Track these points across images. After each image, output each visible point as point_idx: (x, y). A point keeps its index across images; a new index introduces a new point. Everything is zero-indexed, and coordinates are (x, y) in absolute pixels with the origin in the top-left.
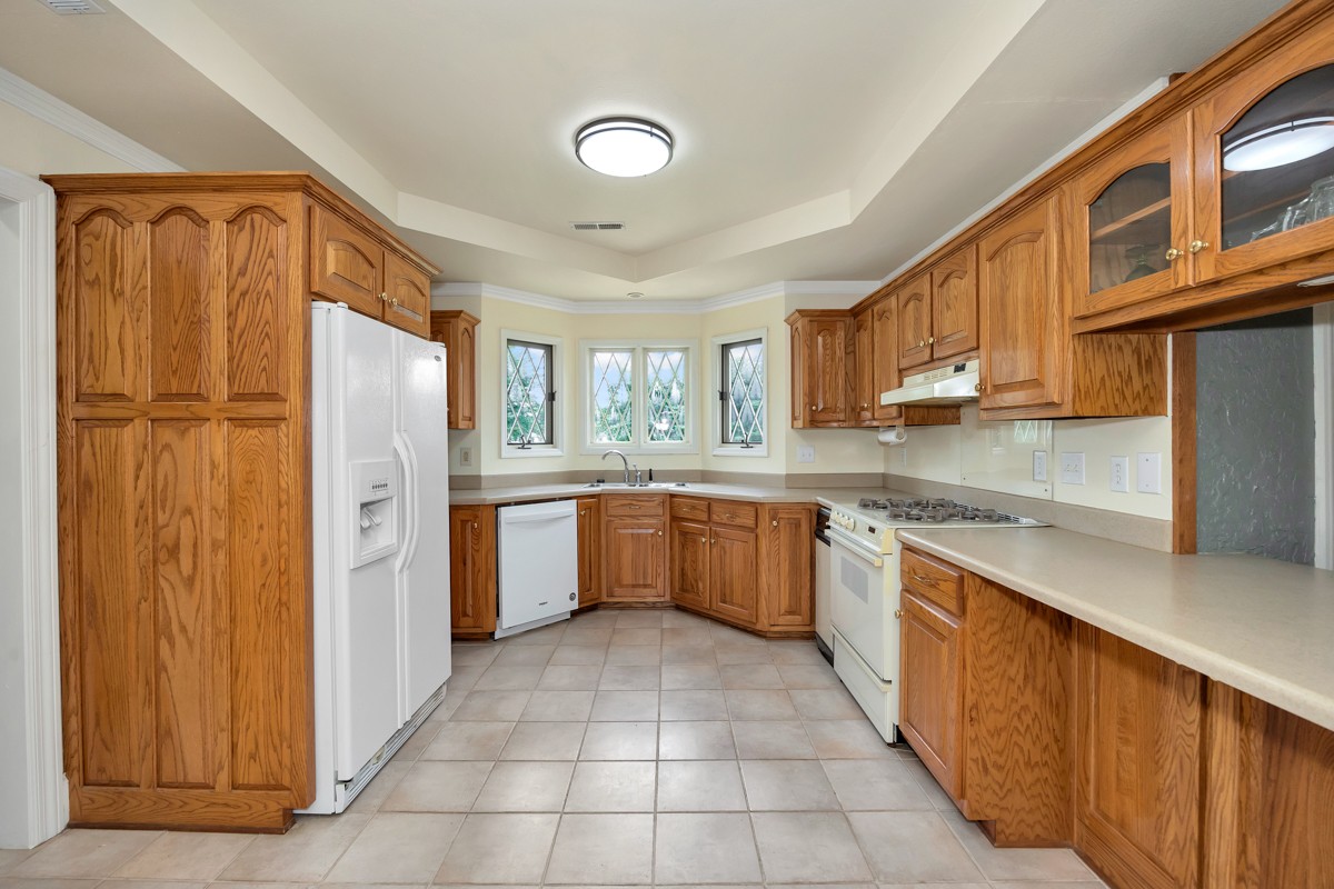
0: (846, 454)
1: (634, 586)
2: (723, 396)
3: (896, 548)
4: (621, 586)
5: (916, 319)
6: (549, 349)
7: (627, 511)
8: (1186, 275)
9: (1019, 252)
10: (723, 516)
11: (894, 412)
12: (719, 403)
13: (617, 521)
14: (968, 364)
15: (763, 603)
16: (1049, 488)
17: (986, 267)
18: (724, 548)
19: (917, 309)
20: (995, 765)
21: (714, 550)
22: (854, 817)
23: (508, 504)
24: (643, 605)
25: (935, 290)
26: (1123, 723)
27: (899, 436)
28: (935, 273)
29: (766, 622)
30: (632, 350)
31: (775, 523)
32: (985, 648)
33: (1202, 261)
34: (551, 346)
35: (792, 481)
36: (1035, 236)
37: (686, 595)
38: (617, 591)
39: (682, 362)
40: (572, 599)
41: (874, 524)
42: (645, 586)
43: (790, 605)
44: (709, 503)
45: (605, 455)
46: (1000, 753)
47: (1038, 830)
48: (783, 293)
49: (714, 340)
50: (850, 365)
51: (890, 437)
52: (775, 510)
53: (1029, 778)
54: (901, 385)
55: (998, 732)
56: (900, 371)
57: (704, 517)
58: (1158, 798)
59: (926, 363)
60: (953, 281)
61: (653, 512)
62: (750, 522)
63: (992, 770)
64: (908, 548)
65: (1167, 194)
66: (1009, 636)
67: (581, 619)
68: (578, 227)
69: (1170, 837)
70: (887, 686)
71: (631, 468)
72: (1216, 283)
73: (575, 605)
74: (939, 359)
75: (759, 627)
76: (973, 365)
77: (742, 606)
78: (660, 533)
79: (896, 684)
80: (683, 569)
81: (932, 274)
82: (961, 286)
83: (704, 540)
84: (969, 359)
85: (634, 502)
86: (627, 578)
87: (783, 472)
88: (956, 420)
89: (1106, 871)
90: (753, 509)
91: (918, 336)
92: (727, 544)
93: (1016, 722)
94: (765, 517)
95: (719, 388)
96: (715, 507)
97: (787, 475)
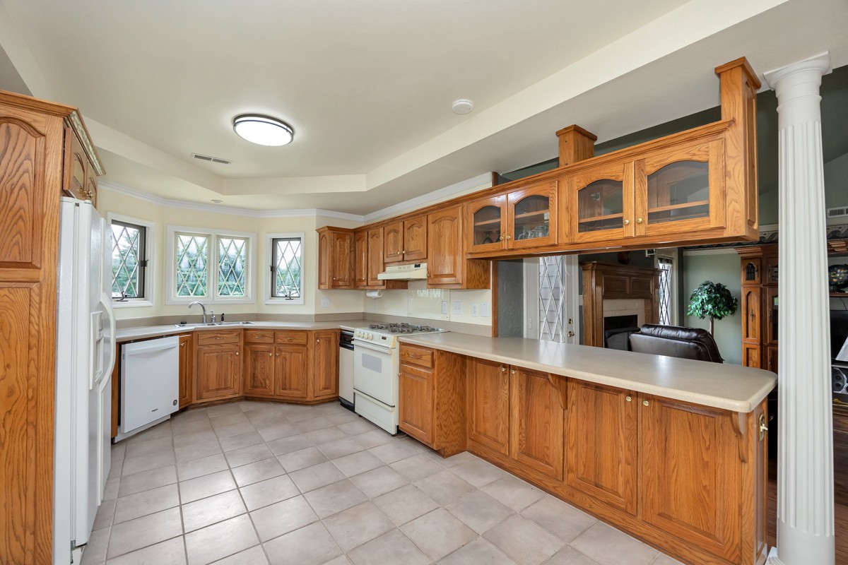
0: (349, 303)
1: (217, 390)
2: (273, 269)
3: (397, 345)
4: (208, 391)
5: (394, 241)
6: (143, 230)
7: (213, 341)
8: (505, 245)
9: (447, 224)
10: (285, 339)
11: (381, 283)
12: (270, 273)
13: (206, 348)
14: (422, 265)
15: (310, 386)
16: (448, 316)
17: (431, 226)
18: (285, 358)
19: (396, 237)
20: (445, 426)
21: (278, 360)
22: (392, 465)
23: (129, 342)
24: (222, 402)
25: (406, 230)
26: (485, 397)
27: (379, 294)
28: (406, 223)
29: (312, 396)
30: (208, 236)
31: (318, 341)
32: (441, 380)
33: (509, 242)
34: (145, 228)
35: (319, 318)
36: (453, 219)
37: (257, 390)
38: (205, 394)
39: (244, 246)
40: (175, 404)
41: (385, 335)
42: (226, 388)
43: (325, 385)
44: (275, 332)
45: (191, 305)
46: (446, 421)
47: (457, 447)
48: (315, 215)
49: (268, 235)
50: (352, 257)
51: (375, 294)
52: (318, 334)
53: (455, 427)
54: (384, 271)
55: (445, 412)
56: (384, 264)
57: (271, 340)
58: (497, 418)
59: (399, 262)
60: (415, 228)
61: (232, 341)
62: (303, 342)
63: (443, 428)
64: (402, 344)
65: (499, 217)
66: (448, 373)
67: (178, 418)
68: (196, 156)
69: (500, 430)
70: (393, 408)
71: (208, 313)
72: (512, 250)
73: (176, 408)
74: (407, 261)
75: (308, 399)
76: (424, 265)
77: (297, 390)
78: (237, 354)
79: (397, 408)
80: (254, 374)
81: (404, 223)
82: (419, 231)
83: (271, 354)
84: (422, 262)
85: (219, 335)
86: (213, 385)
87: (314, 313)
88: (406, 287)
89: (479, 453)
90: (305, 334)
91: (395, 248)
92: (288, 355)
93: (451, 407)
94: (312, 338)
95: (270, 264)
96: (280, 335)
97: (316, 315)
